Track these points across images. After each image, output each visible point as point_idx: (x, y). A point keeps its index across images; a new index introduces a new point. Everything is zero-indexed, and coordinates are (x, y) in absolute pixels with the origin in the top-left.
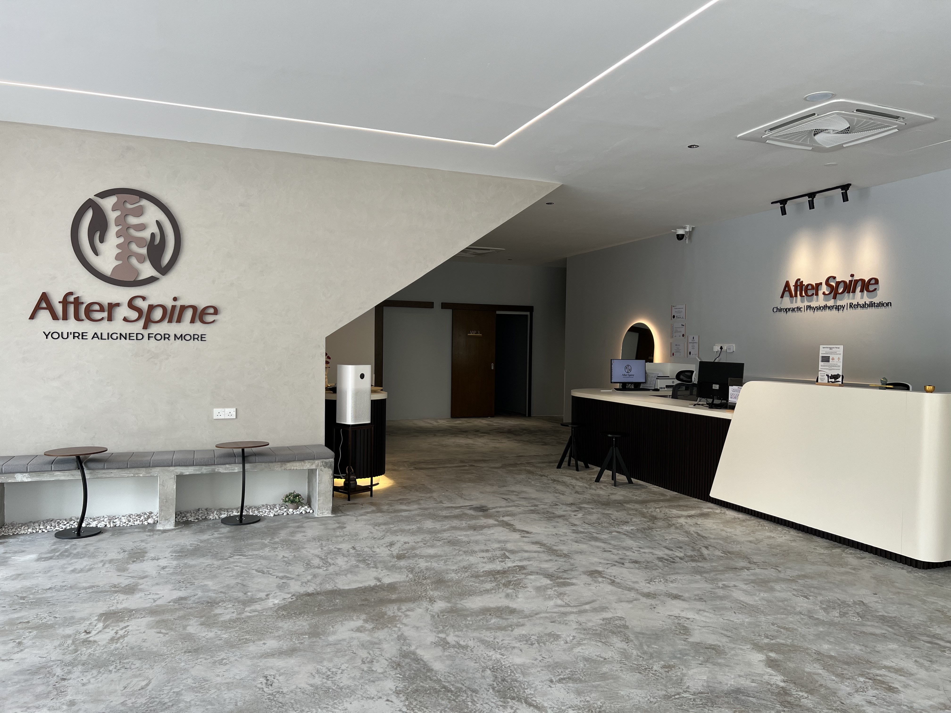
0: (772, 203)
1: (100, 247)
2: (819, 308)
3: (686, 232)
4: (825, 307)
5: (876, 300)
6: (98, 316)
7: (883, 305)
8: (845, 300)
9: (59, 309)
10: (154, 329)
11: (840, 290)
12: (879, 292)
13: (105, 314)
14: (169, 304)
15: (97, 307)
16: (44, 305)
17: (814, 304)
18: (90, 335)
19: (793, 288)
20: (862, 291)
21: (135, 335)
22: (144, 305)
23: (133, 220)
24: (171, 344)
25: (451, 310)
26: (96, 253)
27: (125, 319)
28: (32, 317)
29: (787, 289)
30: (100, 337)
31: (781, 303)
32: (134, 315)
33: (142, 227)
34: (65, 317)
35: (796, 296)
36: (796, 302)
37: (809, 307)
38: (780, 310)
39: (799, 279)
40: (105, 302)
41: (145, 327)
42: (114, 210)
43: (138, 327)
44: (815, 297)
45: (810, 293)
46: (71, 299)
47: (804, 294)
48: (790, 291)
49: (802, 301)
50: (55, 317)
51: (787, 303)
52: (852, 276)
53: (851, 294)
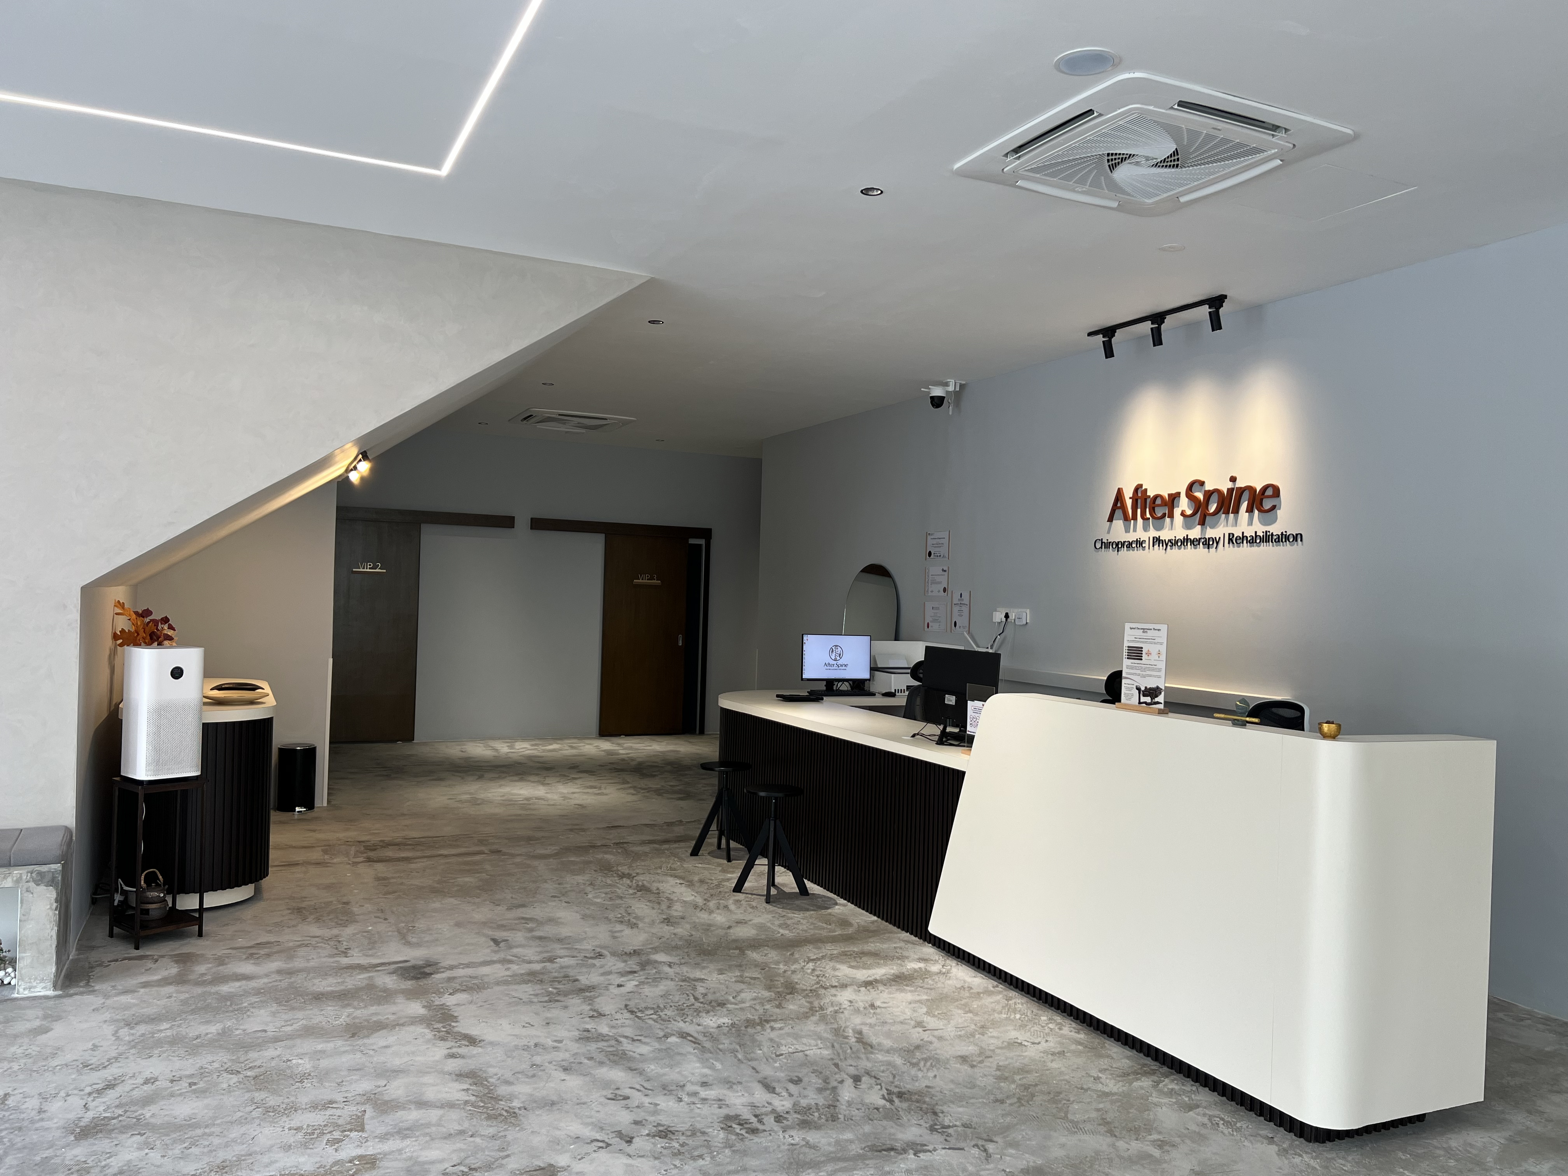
0: (1090, 334)
2: (1174, 543)
3: (947, 392)
4: (1186, 541)
11: (1213, 508)
19: (1129, 503)
25: (603, 535)
29: (1119, 505)
31: (1109, 532)
35: (1135, 518)
36: (1135, 530)
37: (1157, 541)
38: (1107, 545)
39: (1140, 486)
44: (1168, 520)
49: (1146, 529)
51: (1118, 531)
52: (1233, 479)
53: (1231, 516)
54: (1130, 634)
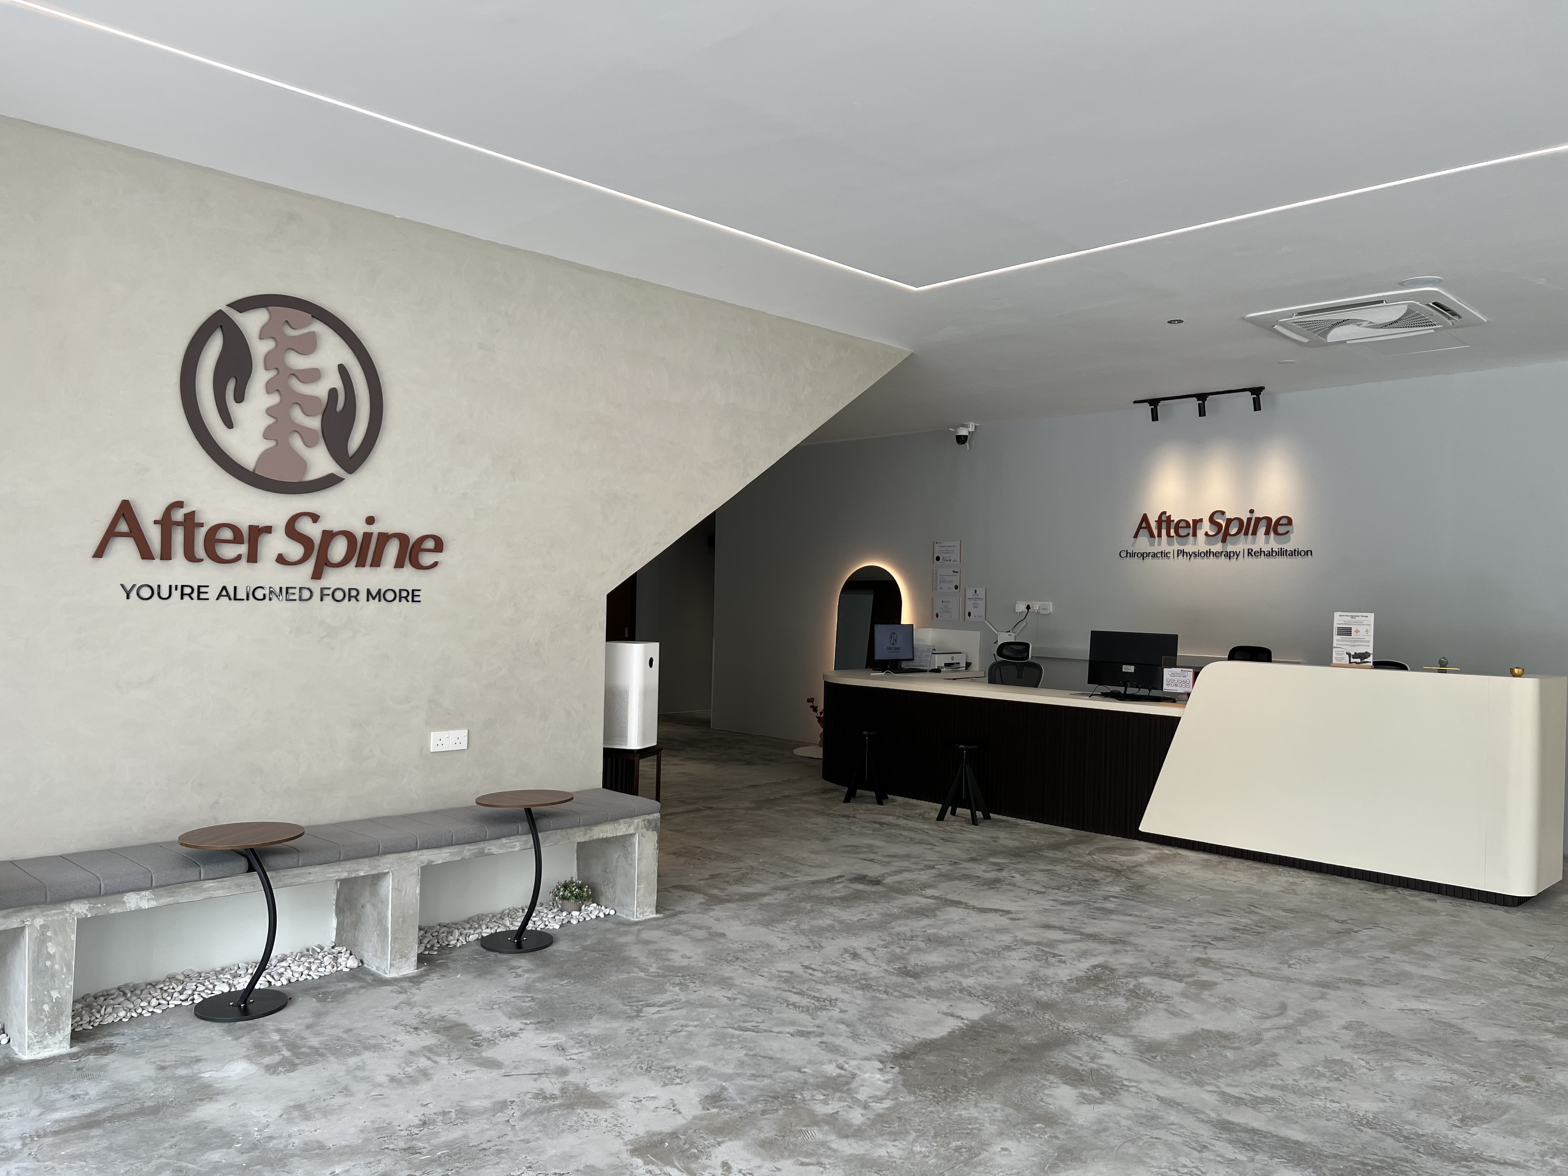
0: (1135, 402)
1: (236, 410)
2: (1198, 555)
3: (969, 432)
4: (1208, 553)
5: (1289, 547)
6: (228, 551)
7: (1299, 553)
8: (1240, 545)
9: (154, 535)
10: (333, 579)
11: (1233, 531)
12: (1292, 536)
13: (243, 549)
14: (359, 529)
15: (227, 534)
16: (123, 527)
17: (1189, 548)
18: (213, 592)
19: (1153, 525)
20: (1267, 533)
21: (297, 591)
22: (313, 531)
23: (297, 362)
24: (362, 608)
26: (229, 423)
27: (281, 560)
28: (100, 553)
29: (1144, 525)
30: (232, 596)
31: (1133, 545)
32: (295, 551)
33: (313, 375)
34: (166, 554)
35: (1160, 535)
36: (1159, 544)
37: (1181, 552)
38: (1132, 555)
39: (1165, 513)
40: (244, 525)
41: (317, 575)
42: (263, 335)
43: (301, 575)
44: (1191, 538)
45: (1182, 532)
46: (179, 515)
47: (1172, 533)
48: (1149, 527)
49: (1170, 544)
50: (146, 553)
51: (1143, 543)
52: (1252, 511)
53: (1250, 536)
54: (1340, 619)
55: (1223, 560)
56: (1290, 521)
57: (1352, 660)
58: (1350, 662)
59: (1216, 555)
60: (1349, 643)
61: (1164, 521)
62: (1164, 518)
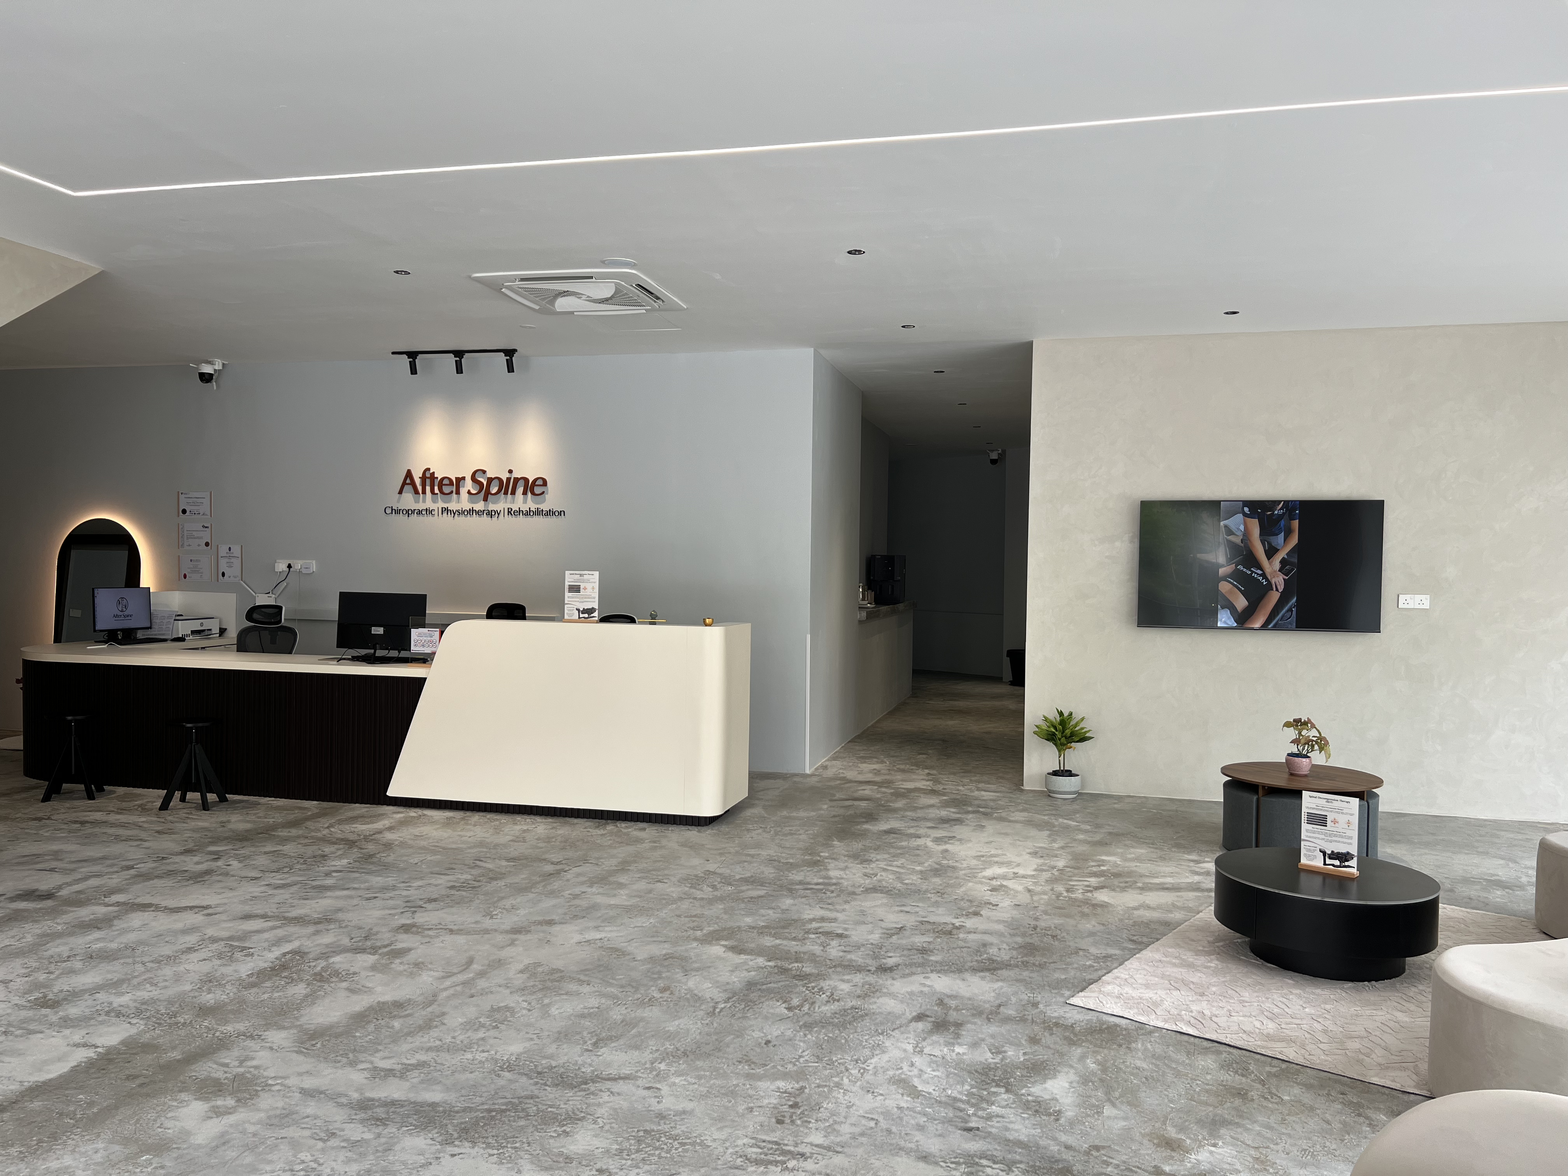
0: (393, 353)
2: (461, 513)
3: (215, 370)
4: (471, 512)
5: (545, 507)
7: (554, 513)
8: (501, 504)
11: (494, 490)
12: (548, 497)
17: (453, 506)
19: (418, 482)
20: (525, 493)
29: (408, 481)
31: (398, 501)
35: (424, 492)
36: (424, 501)
37: (446, 510)
38: (398, 512)
39: (428, 469)
44: (454, 495)
45: (446, 490)
47: (436, 490)
48: (413, 483)
49: (434, 501)
51: (408, 500)
52: (510, 471)
53: (509, 496)
54: (570, 578)
55: (485, 518)
56: (545, 483)
57: (581, 615)
58: (579, 618)
59: (479, 513)
60: (578, 600)
61: (428, 478)
62: (428, 475)
